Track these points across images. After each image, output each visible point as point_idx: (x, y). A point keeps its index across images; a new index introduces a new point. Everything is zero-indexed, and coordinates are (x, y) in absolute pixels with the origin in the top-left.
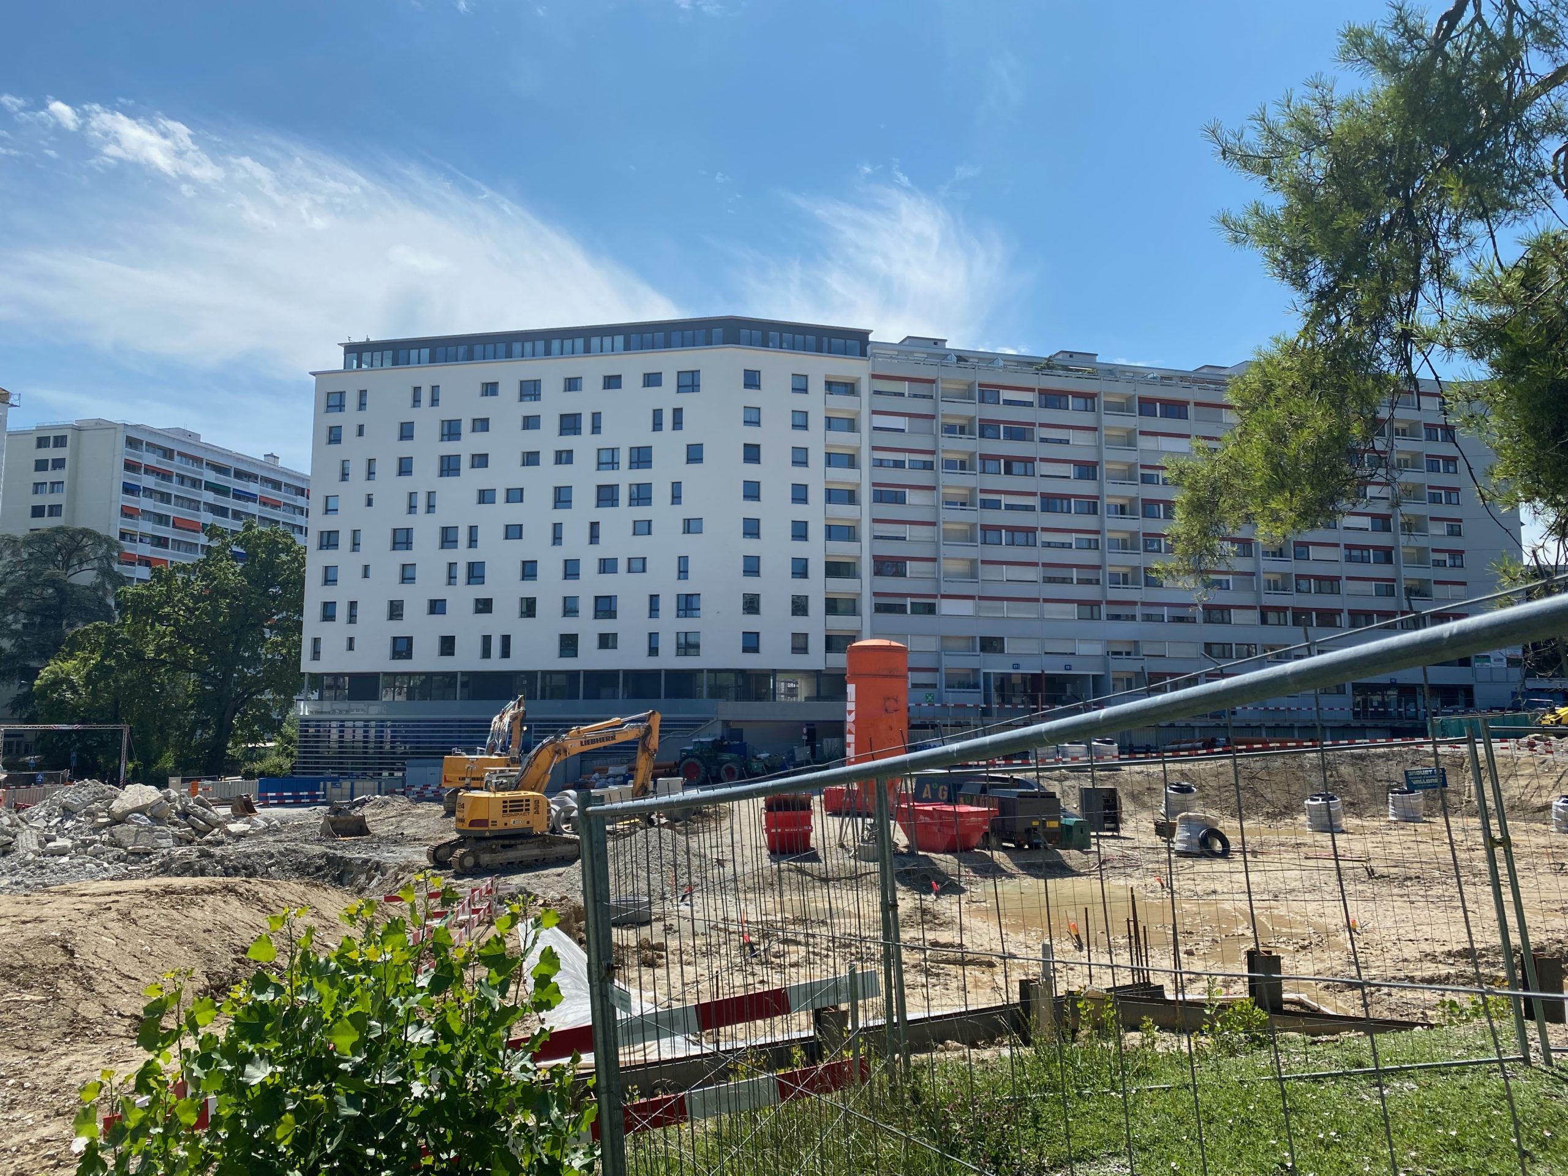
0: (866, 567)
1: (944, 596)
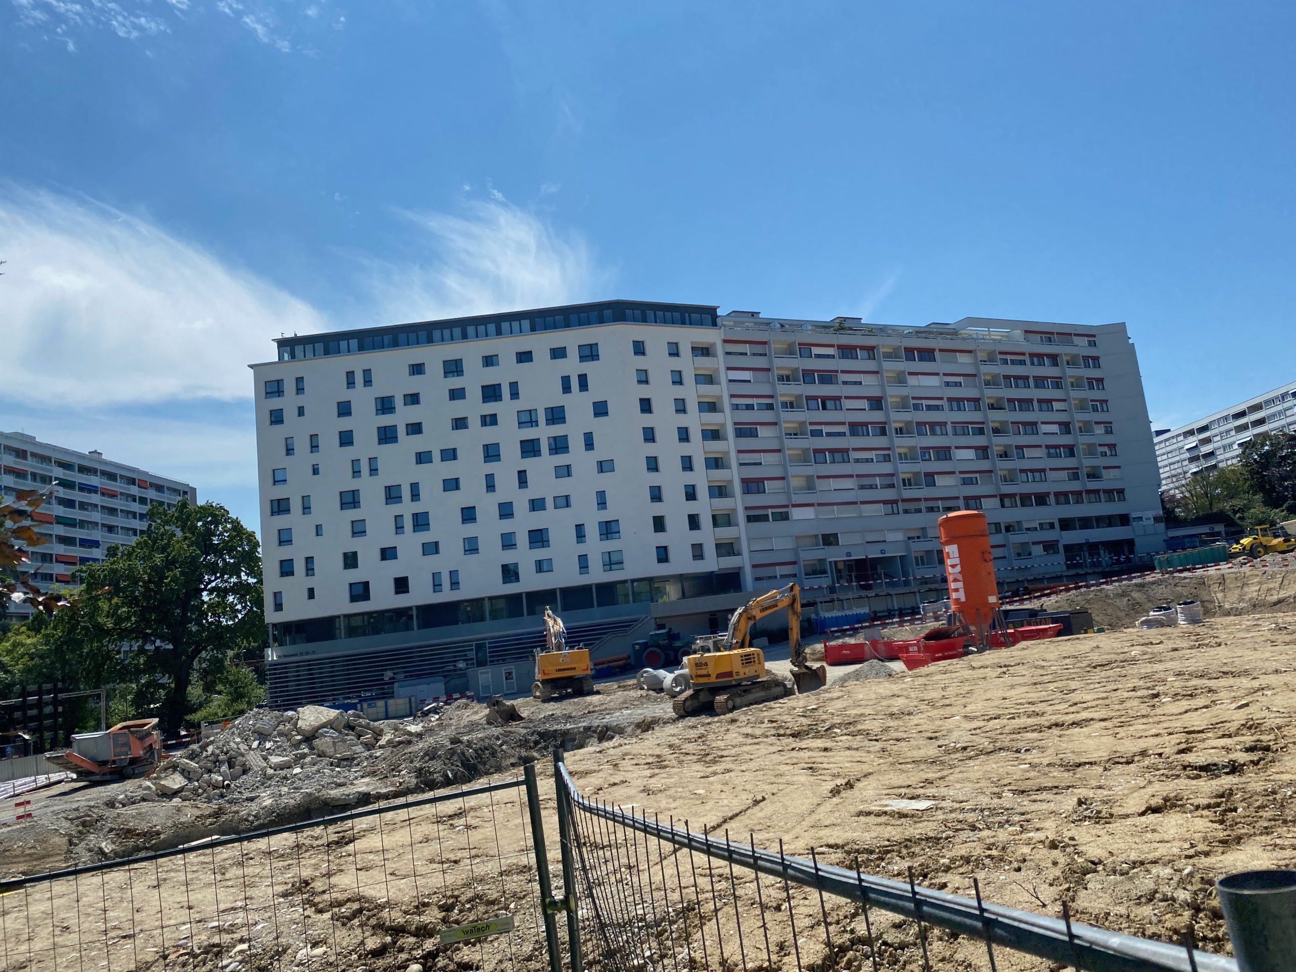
0: (737, 487)
1: (794, 506)
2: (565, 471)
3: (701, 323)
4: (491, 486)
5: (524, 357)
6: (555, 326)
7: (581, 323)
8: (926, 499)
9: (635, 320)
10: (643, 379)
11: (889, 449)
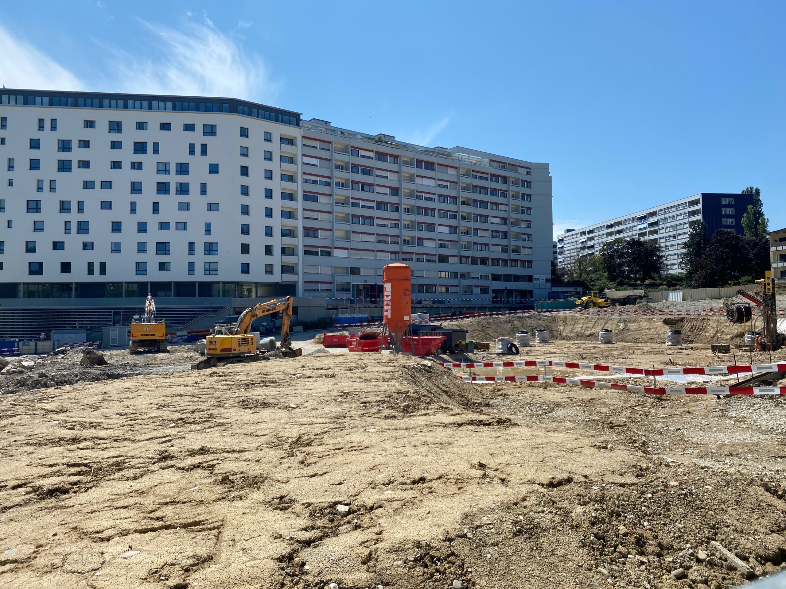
0: (300, 232)
1: (336, 248)
2: (184, 207)
3: (289, 123)
4: (133, 210)
5: (165, 127)
6: (189, 109)
7: (207, 110)
8: (416, 254)
9: (243, 113)
10: (245, 153)
11: (398, 220)
